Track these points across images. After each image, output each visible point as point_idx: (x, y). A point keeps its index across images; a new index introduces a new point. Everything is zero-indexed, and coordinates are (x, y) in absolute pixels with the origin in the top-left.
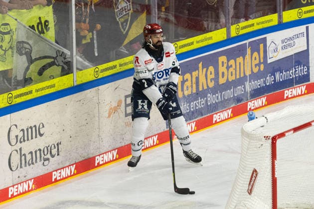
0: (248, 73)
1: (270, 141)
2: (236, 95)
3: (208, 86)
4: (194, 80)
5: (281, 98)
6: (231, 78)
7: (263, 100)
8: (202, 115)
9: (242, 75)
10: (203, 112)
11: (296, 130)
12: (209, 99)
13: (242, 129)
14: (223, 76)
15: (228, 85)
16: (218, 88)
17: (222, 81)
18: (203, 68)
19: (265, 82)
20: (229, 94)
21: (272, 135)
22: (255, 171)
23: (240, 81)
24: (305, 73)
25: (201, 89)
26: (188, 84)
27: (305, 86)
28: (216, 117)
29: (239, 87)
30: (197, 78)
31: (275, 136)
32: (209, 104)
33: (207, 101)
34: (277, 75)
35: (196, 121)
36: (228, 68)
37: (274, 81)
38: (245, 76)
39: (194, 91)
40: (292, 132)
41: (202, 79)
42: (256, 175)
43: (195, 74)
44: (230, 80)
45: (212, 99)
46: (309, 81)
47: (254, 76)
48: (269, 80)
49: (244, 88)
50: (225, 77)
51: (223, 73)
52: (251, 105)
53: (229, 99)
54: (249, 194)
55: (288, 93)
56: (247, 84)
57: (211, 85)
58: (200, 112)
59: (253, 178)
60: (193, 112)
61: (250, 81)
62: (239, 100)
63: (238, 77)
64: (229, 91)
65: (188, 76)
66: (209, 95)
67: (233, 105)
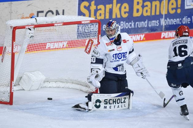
0: (164, 12)
2: (150, 26)
3: (121, 16)
4: (108, 10)
9: (158, 13)
12: (122, 25)
14: (137, 12)
15: (143, 18)
17: (136, 14)
18: (117, 3)
19: (181, 21)
20: (143, 24)
23: (155, 17)
25: (114, 17)
26: (101, 12)
29: (153, 21)
30: (111, 10)
36: (143, 7)
37: (191, 22)
38: (161, 15)
39: (107, 17)
41: (116, 11)
43: (108, 7)
44: (145, 15)
45: (125, 25)
47: (170, 16)
48: (186, 20)
49: (160, 22)
50: (140, 13)
51: (138, 10)
53: (143, 28)
56: (162, 20)
57: (126, 15)
61: (166, 19)
62: (153, 29)
63: (153, 14)
64: (143, 22)
65: (101, 7)
66: (122, 22)
67: (147, 32)
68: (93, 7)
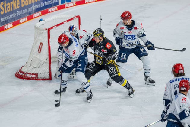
0: (33, 2)
1: (47, 31)
2: (28, 11)
3: (17, 8)
4: (11, 5)
5: (47, 12)
6: (27, 4)
7: (40, 13)
8: (15, 20)
9: (31, 3)
10: (15, 19)
11: (57, 25)
12: (18, 13)
13: (35, 26)
14: (23, 4)
15: (26, 7)
16: (21, 9)
17: (23, 5)
19: (40, 6)
20: (26, 11)
21: (48, 28)
22: (41, 43)
23: (30, 6)
24: (57, 1)
25: (14, 9)
26: (9, 7)
27: (57, 7)
28: (21, 21)
29: (30, 8)
30: (13, 5)
31: (49, 28)
32: (18, 15)
33: (17, 14)
34: (45, 2)
35: (13, 23)
37: (44, 5)
38: (32, 3)
39: (12, 10)
40: (56, 26)
41: (15, 5)
42: (42, 45)
43: (11, 3)
44: (26, 5)
45: (19, 13)
46: (58, 4)
47: (36, 3)
48: (42, 5)
49: (32, 8)
50: (24, 4)
51: (23, 2)
52: (35, 15)
53: (26, 13)
54: (39, 53)
55: (50, 10)
56: (33, 6)
57: (18, 7)
58: (14, 19)
59: (41, 46)
60: (11, 19)
61: (34, 6)
62: (30, 13)
63: (29, 4)
64: (25, 10)
65: (9, 4)
66: (18, 12)
67: (28, 16)
68: (5, 5)
